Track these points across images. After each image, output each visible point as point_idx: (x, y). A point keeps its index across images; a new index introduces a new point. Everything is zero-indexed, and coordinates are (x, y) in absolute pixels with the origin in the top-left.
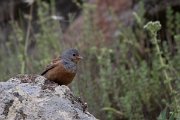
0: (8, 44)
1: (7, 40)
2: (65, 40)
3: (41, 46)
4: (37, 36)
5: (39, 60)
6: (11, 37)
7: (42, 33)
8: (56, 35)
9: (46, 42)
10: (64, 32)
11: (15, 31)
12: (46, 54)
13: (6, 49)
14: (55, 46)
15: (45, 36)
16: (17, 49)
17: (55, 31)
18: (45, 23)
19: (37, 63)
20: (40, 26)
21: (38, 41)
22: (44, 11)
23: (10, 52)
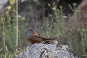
0: (42, 27)
1: (42, 25)
2: (67, 25)
3: (56, 28)
4: (55, 24)
5: (55, 34)
6: (44, 24)
7: (57, 22)
8: (63, 23)
9: (58, 26)
10: (66, 22)
11: (45, 21)
12: (59, 31)
13: (41, 29)
14: (62, 28)
15: (58, 24)
16: (46, 29)
17: (63, 22)
18: (58, 18)
19: (55, 36)
20: (56, 19)
21: (55, 26)
22: (57, 13)
23: (43, 31)
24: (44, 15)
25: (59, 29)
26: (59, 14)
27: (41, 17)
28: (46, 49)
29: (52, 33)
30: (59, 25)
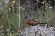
24: (37, 7)
25: (48, 16)
26: (48, 6)
27: (36, 8)
28: (39, 30)
29: (43, 19)
30: (48, 14)
